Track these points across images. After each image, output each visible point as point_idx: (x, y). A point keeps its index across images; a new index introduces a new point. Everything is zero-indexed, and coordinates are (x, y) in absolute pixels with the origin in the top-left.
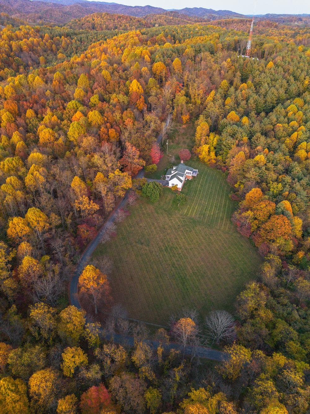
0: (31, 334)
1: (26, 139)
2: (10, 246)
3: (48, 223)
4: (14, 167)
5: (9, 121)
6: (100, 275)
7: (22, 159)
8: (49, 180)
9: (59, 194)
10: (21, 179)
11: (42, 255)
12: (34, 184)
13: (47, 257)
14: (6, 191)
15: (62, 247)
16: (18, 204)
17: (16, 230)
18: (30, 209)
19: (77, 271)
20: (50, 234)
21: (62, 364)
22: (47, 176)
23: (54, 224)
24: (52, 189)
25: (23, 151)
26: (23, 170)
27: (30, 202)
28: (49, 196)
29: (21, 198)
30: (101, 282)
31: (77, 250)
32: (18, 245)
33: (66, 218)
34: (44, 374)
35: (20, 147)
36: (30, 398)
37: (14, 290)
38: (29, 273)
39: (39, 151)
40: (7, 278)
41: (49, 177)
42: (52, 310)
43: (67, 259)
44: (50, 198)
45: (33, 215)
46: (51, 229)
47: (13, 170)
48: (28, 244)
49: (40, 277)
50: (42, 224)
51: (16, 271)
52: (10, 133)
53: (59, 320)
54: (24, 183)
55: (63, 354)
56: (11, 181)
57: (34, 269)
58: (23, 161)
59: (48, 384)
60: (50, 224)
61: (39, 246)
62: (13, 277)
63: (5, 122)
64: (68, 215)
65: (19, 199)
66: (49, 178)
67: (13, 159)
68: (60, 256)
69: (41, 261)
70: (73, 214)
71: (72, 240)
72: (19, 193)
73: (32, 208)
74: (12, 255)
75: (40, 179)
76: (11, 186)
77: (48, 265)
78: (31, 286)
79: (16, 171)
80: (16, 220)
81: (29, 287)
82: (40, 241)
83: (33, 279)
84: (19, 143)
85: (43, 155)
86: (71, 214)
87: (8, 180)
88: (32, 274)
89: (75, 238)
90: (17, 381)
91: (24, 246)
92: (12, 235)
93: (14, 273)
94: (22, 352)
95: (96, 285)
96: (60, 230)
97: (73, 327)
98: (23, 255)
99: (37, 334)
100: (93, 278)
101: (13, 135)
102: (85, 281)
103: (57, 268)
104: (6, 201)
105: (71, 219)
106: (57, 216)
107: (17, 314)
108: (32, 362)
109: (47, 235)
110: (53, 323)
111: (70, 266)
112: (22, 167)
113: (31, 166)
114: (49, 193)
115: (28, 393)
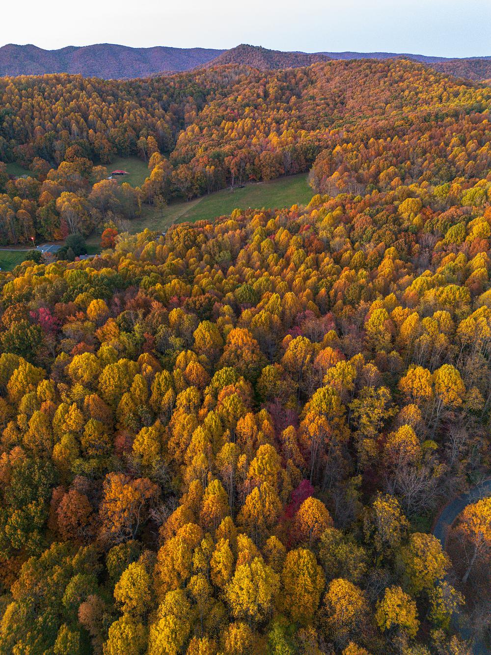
0: (361, 528)
2: (394, 400)
3: (461, 398)
4: (454, 299)
5: (481, 235)
7: (472, 293)
10: (456, 319)
11: (427, 438)
12: (471, 334)
13: (434, 445)
14: (427, 327)
15: (465, 444)
16: (432, 351)
17: (413, 384)
18: (446, 365)
19: (468, 495)
20: (456, 416)
21: (380, 602)
23: (470, 405)
25: (479, 283)
26: (465, 308)
27: (450, 356)
28: (484, 360)
29: (442, 345)
31: (485, 465)
32: (405, 404)
34: (352, 590)
35: (477, 275)
36: (322, 604)
37: (370, 458)
38: (399, 450)
40: (371, 438)
42: (404, 521)
43: (461, 467)
44: (483, 365)
45: (447, 375)
46: (460, 409)
47: (450, 303)
48: (419, 411)
49: (410, 464)
50: (452, 395)
51: (385, 436)
52: (473, 253)
53: (406, 541)
54: (456, 327)
55: (387, 589)
56: (440, 317)
57: (409, 448)
58: (472, 296)
59: (350, 608)
60: (464, 402)
61: (430, 423)
62: (377, 441)
63: (475, 235)
65: (437, 345)
67: (459, 289)
68: (453, 455)
69: (423, 444)
71: (484, 443)
72: (442, 338)
73: (449, 366)
74: (391, 413)
75: (483, 331)
76: (436, 323)
77: (429, 457)
78: (391, 469)
80: (419, 370)
81: (389, 467)
82: (436, 417)
83: (400, 460)
84: (479, 269)
87: (437, 314)
88: (402, 454)
90: (319, 569)
91: (412, 410)
92: (404, 388)
93: (381, 437)
94: (341, 539)
96: (473, 418)
97: (421, 568)
98: (404, 421)
99: (368, 534)
101: (477, 256)
102: (474, 518)
103: (440, 469)
104: (420, 341)
106: (480, 396)
107: (358, 489)
108: (346, 562)
109: (450, 415)
110: (396, 539)
111: (458, 480)
112: (466, 303)
113: (480, 307)
114: (486, 356)
115: (322, 596)
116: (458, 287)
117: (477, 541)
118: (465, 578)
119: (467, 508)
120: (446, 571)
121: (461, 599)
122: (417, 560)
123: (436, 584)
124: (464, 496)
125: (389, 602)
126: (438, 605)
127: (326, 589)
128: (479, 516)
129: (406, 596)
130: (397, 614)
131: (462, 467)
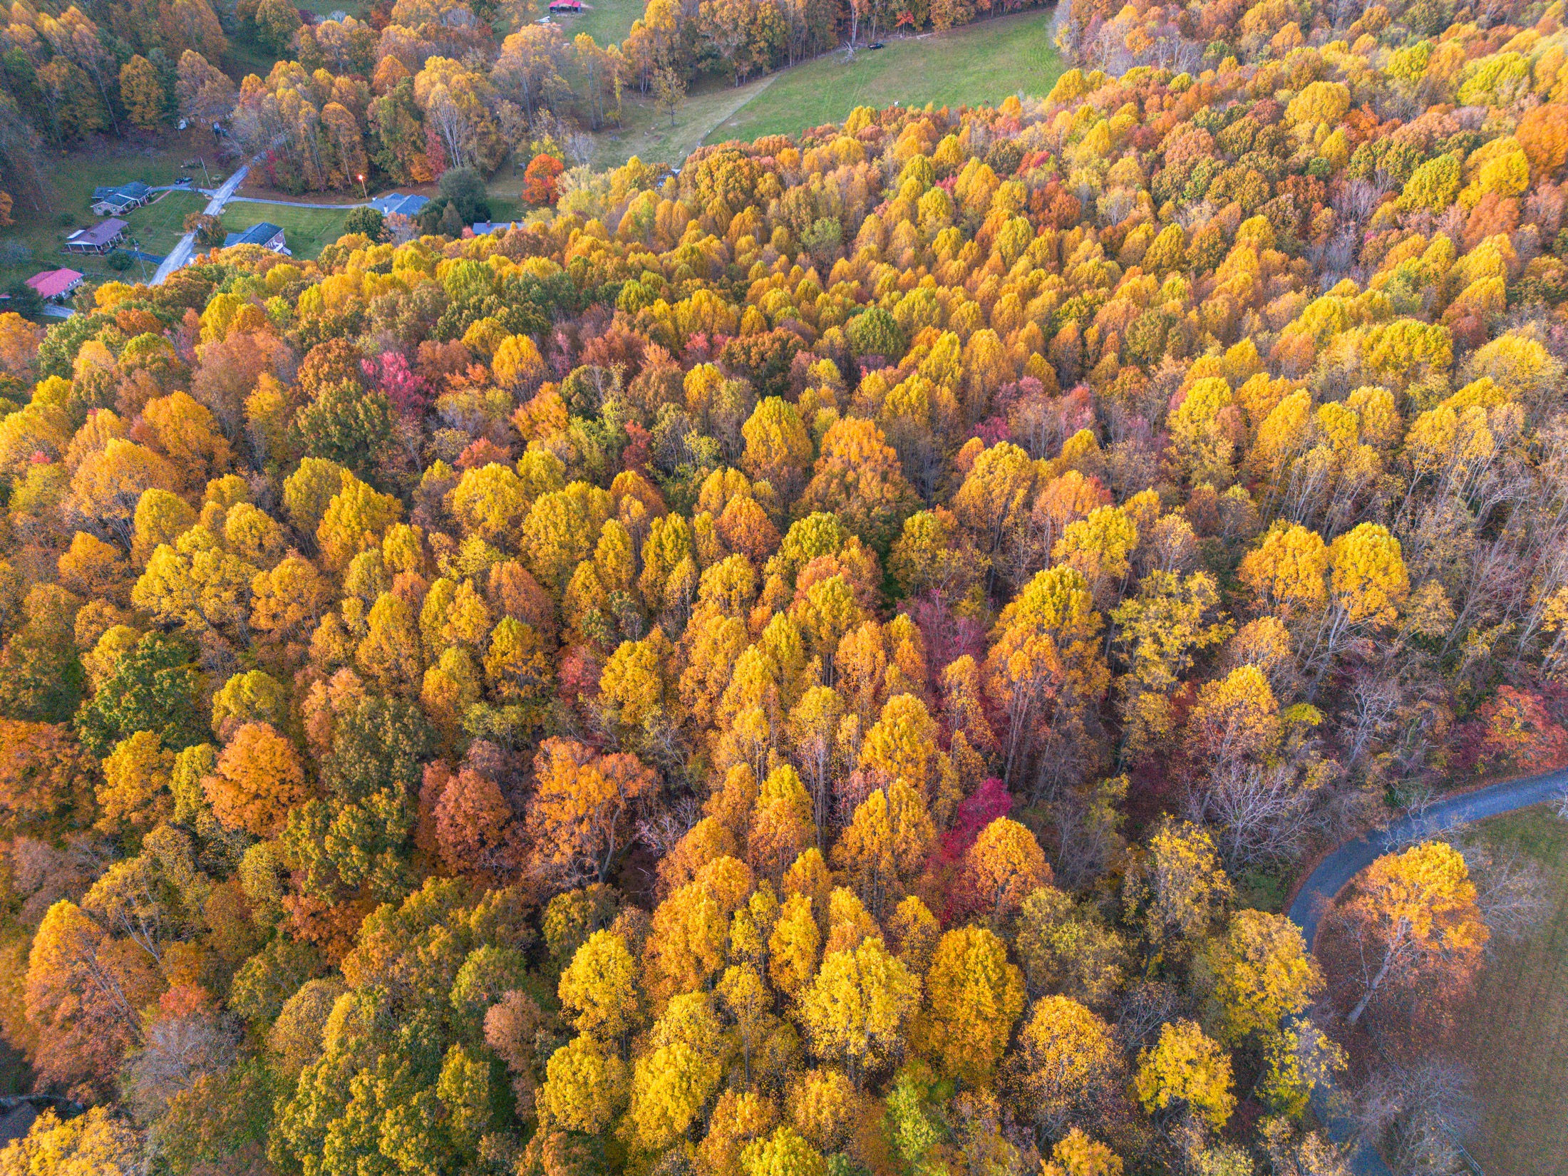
0: (1118, 892)
1: (1521, 275)
2: (1225, 605)
3: (1397, 606)
4: (1410, 357)
5: (1499, 189)
6: (1465, 910)
7: (1457, 342)
8: (1507, 457)
9: (1514, 529)
10: (1406, 408)
11: (1298, 698)
12: (1442, 449)
13: (1313, 716)
14: (1328, 428)
15: (1391, 717)
16: (1333, 488)
17: (1275, 568)
18: (1367, 525)
19: (1382, 834)
20: (1376, 649)
21: (1148, 1051)
22: (1507, 443)
23: (1416, 625)
24: (1498, 497)
25: (1479, 317)
26: (1435, 382)
27: (1380, 502)
28: (1467, 516)
29: (1361, 475)
30: (1455, 937)
31: (1435, 767)
32: (1250, 616)
33: (1475, 631)
34: (1085, 1021)
35: (1477, 296)
36: (1014, 1045)
37: (1152, 738)
38: (1226, 722)
39: (1542, 336)
40: (1159, 691)
41: (1516, 449)
42: (1220, 882)
43: (1375, 768)
44: (1463, 528)
45: (1366, 550)
46: (1389, 633)
47: (1396, 367)
48: (1286, 635)
49: (1248, 757)
50: (1373, 598)
51: (1195, 688)
52: (1473, 236)
53: (1220, 927)
54: (1405, 429)
55: (1167, 1025)
56: (1367, 403)
57: (1250, 720)
58: (1458, 350)
59: (1079, 1059)
60: (1402, 616)
61: (1309, 663)
62: (1172, 699)
63: (1485, 187)
64: (1489, 624)
65: (1350, 475)
66: (1514, 455)
67: (1424, 331)
68: (1358, 740)
69: (1286, 712)
70: (1512, 633)
71: (1440, 716)
72: (1365, 456)
73: (1376, 527)
74: (1214, 635)
75: (1474, 442)
76: (1356, 418)
77: (1297, 742)
78: (1202, 764)
79: (1405, 375)
80: (1298, 534)
81: (1196, 761)
82: (1326, 649)
83: (1225, 747)
84: (1484, 280)
85: (1551, 360)
86: (1507, 626)
87: (1360, 394)
88: (1231, 732)
89: (1458, 720)
90: (1012, 970)
91: (1267, 632)
92: (1252, 576)
93: (1183, 691)
94: (1068, 912)
95: (1425, 933)
96: (1420, 656)
97: (1250, 986)
98: (1245, 656)
99: (1133, 905)
100: (1432, 901)
101: (1482, 246)
102: (1392, 886)
103: (1321, 771)
104: (1306, 462)
105: (1490, 645)
106: (1445, 603)
107: (1118, 806)
108: (1075, 962)
109: (1362, 646)
110: (1197, 919)
111: (1364, 798)
112: (1439, 370)
113: (1474, 380)
114: (1474, 506)
115: (1017, 1028)
116: (1422, 324)
117: (1393, 938)
118: (1354, 1017)
119: (1377, 863)
120: (1310, 997)
121: (1340, 1059)
122: (1241, 969)
123: (1284, 1023)
124: (1373, 835)
125: (1167, 1053)
126: (1283, 1067)
127: (1026, 1015)
128: (1406, 882)
129: (1208, 1043)
130: (1185, 1080)
131: (1377, 769)
